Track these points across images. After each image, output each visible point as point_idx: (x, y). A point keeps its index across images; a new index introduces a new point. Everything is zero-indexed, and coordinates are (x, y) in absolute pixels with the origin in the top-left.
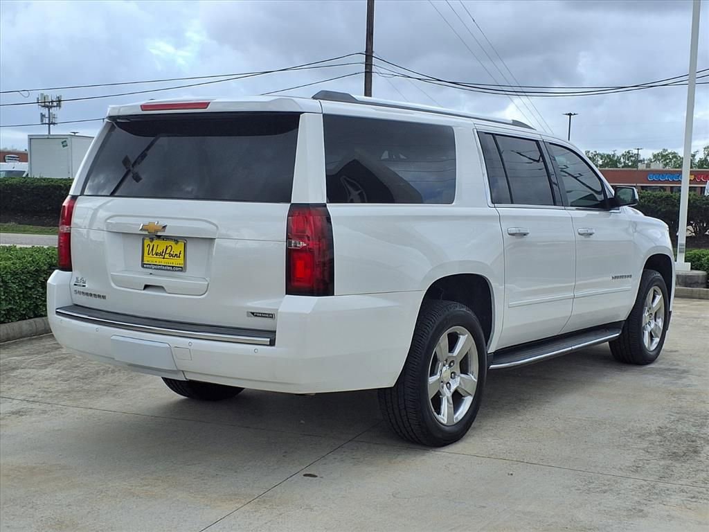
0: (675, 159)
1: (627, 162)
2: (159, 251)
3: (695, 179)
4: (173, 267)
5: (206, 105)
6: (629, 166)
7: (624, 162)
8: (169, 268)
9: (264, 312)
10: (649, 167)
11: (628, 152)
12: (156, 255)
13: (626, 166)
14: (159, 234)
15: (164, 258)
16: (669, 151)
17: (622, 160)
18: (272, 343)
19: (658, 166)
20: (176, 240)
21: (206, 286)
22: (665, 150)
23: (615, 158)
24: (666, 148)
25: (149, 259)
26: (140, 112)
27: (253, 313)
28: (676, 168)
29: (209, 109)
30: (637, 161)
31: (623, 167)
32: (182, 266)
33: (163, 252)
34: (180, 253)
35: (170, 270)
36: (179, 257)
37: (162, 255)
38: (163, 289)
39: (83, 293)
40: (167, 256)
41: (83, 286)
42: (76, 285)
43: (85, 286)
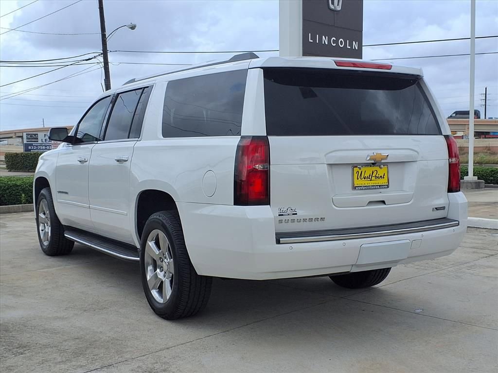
2: (366, 176)
4: (380, 186)
5: (389, 67)
9: (441, 207)
12: (364, 179)
15: (371, 180)
21: (412, 195)
25: (359, 182)
26: (335, 67)
27: (436, 208)
32: (387, 184)
33: (370, 176)
34: (384, 175)
35: (378, 188)
36: (384, 178)
37: (369, 178)
38: (383, 202)
39: (293, 221)
40: (373, 178)
41: (293, 214)
42: (282, 215)
43: (296, 214)
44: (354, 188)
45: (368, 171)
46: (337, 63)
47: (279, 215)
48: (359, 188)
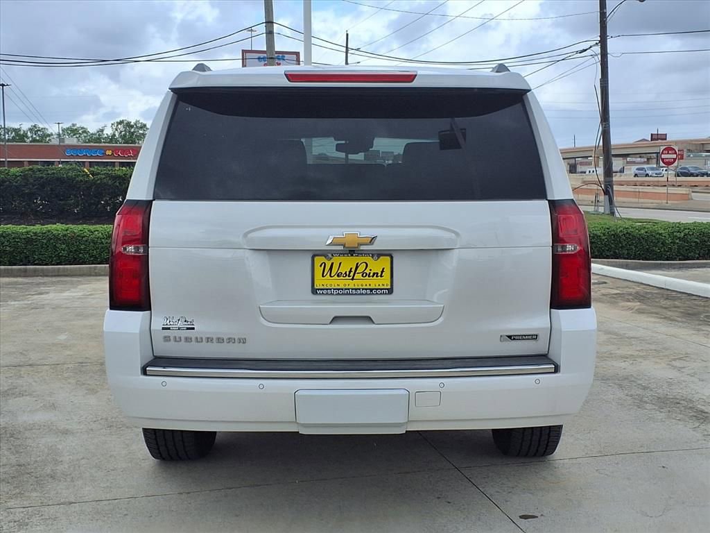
0: (85, 135)
1: (34, 136)
2: (342, 270)
3: (112, 154)
4: (371, 290)
5: (411, 78)
6: (38, 141)
7: (32, 136)
8: (364, 292)
9: (524, 334)
10: (63, 142)
11: (35, 126)
12: (338, 276)
13: (34, 140)
14: (362, 248)
15: (353, 279)
16: (78, 126)
17: (29, 134)
18: (557, 370)
19: (71, 141)
20: (378, 254)
21: (442, 309)
22: (74, 125)
23: (22, 132)
24: (74, 123)
25: (325, 282)
26: (285, 83)
27: (510, 337)
28: (86, 142)
29: (415, 84)
30: (45, 135)
31: (31, 142)
32: (389, 287)
33: (350, 272)
34: (382, 272)
35: (366, 294)
36: (381, 276)
37: (351, 275)
38: (368, 319)
39: (188, 340)
40: (357, 276)
41: (188, 329)
42: (169, 329)
43: (193, 329)
44: (315, 291)
45: (348, 263)
46: (290, 77)
47: (163, 329)
48: (325, 292)
